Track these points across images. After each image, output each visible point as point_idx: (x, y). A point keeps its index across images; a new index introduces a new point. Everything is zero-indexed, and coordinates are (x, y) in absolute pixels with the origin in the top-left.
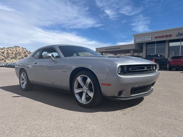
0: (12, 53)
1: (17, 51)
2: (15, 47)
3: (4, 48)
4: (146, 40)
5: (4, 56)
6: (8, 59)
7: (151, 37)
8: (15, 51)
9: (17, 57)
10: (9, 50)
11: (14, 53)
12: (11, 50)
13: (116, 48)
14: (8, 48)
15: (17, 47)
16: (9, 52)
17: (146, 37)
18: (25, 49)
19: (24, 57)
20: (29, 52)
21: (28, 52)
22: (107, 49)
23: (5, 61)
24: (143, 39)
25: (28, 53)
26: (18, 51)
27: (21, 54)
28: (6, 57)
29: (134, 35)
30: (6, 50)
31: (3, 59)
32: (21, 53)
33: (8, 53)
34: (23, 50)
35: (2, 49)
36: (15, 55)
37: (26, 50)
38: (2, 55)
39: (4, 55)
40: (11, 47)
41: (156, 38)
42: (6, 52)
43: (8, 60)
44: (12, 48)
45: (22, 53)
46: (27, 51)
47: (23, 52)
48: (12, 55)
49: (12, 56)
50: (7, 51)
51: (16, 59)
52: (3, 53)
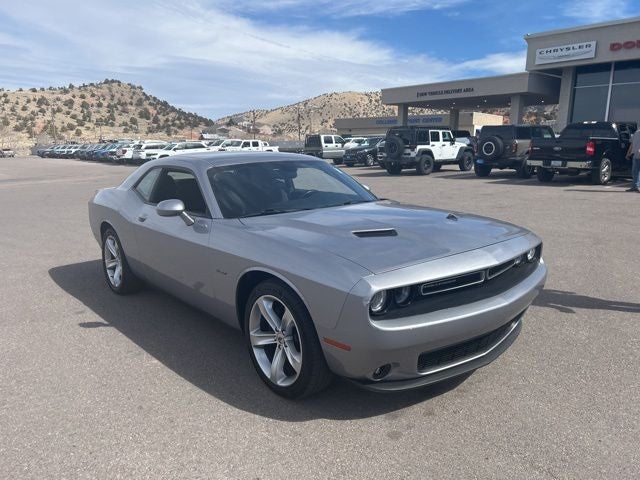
0: (100, 105)
1: (113, 96)
2: (107, 82)
3: (71, 86)
4: (573, 55)
5: (74, 117)
6: (87, 124)
7: (593, 44)
8: (108, 97)
9: (117, 117)
10: (88, 95)
11: (105, 104)
12: (95, 93)
13: (458, 91)
14: (84, 86)
15: (114, 84)
16: (90, 100)
17: (576, 46)
18: (141, 88)
19: (137, 117)
20: (155, 99)
21: (152, 102)
22: (422, 94)
23: (79, 133)
24: (565, 53)
25: (150, 104)
26: (118, 96)
27: (129, 107)
28: (81, 118)
29: (528, 39)
30: (77, 92)
31: (71, 127)
32: (126, 104)
33: (84, 105)
34: (134, 93)
35: (65, 91)
36: (109, 112)
37: (144, 94)
38: (68, 113)
39: (73, 112)
40: (92, 84)
41: (615, 47)
42: (78, 101)
43: (88, 128)
44: (97, 88)
45: (131, 104)
46: (147, 98)
47: (134, 102)
48: (99, 112)
49: (98, 116)
50: (83, 97)
51: (112, 125)
52: (70, 103)
